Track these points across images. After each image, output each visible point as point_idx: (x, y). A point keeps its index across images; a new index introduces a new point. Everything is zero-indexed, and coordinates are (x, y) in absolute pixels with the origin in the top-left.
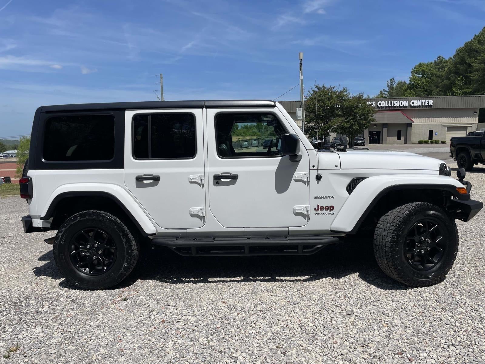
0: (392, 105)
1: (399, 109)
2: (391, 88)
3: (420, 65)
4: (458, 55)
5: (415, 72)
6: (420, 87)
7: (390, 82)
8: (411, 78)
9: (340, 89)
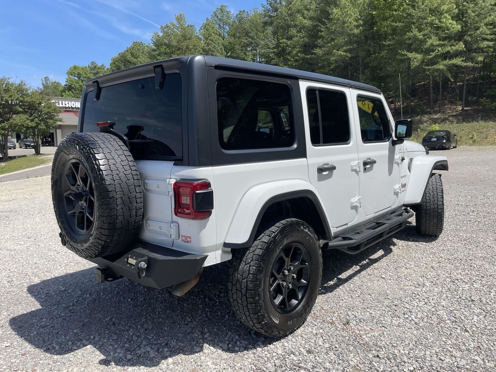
0: (64, 106)
1: (71, 110)
2: (46, 87)
3: (75, 68)
4: (114, 63)
5: (71, 73)
6: (78, 90)
7: (44, 80)
8: (67, 79)
9: (17, 82)
